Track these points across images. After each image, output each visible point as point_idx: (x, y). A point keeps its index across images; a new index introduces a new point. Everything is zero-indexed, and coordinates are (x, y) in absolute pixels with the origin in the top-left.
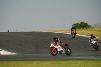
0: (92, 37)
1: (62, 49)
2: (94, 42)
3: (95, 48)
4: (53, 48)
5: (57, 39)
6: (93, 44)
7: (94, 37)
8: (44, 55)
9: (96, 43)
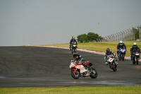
0: (109, 52)
1: (85, 70)
2: (111, 60)
3: (113, 69)
4: (73, 68)
5: (79, 56)
6: (110, 63)
7: (111, 53)
8: (38, 79)
9: (114, 61)
